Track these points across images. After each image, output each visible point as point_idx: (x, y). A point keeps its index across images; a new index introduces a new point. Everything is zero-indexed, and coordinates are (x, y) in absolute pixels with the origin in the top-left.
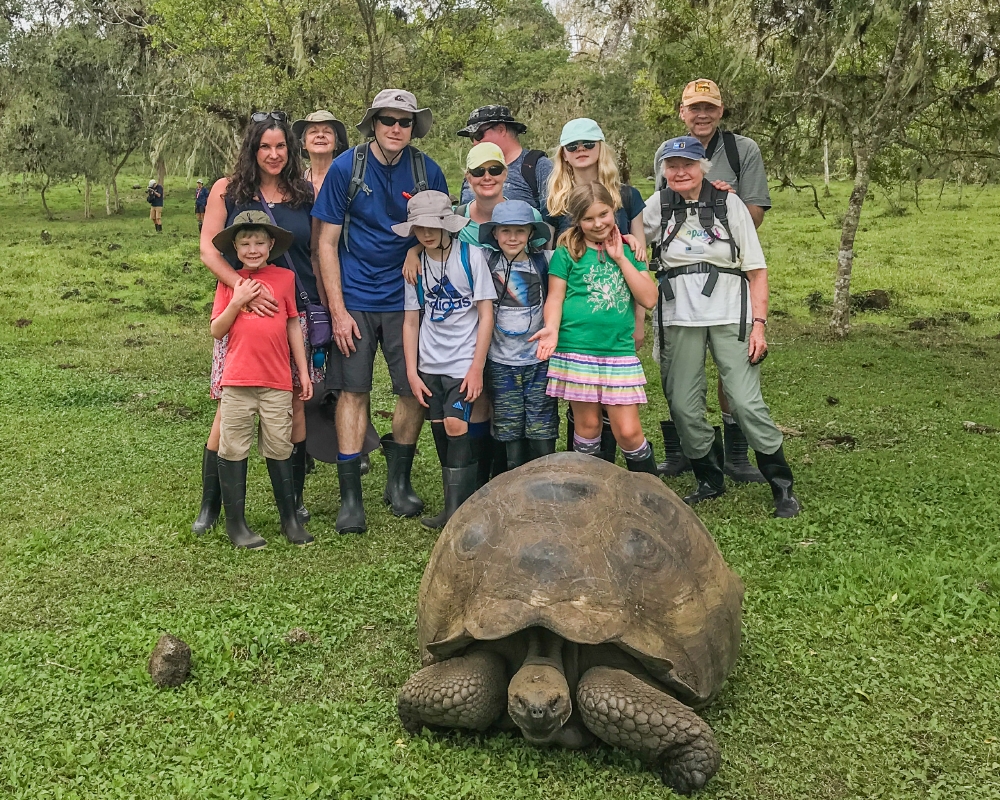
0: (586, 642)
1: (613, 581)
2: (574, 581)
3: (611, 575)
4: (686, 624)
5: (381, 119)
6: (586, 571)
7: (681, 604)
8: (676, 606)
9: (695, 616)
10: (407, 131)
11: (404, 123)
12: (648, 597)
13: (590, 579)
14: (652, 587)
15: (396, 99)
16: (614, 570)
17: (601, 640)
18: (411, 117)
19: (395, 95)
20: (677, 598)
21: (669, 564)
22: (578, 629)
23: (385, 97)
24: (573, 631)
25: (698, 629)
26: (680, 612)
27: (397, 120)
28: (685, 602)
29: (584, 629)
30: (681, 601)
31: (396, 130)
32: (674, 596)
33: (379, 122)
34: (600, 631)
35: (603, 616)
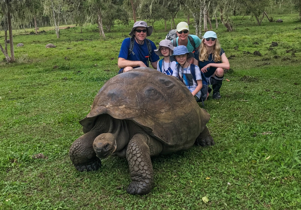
0: (119, 118)
1: (137, 101)
2: (122, 100)
3: (136, 99)
4: (165, 119)
5: (136, 30)
6: (127, 98)
7: (164, 112)
8: (161, 112)
9: (169, 117)
10: (145, 34)
11: (144, 31)
12: (150, 108)
13: (128, 100)
14: (152, 105)
15: (141, 24)
16: (138, 98)
17: (125, 118)
18: (146, 29)
19: (140, 22)
20: (162, 110)
21: (161, 99)
22: (117, 114)
23: (137, 24)
24: (115, 115)
25: (170, 121)
26: (163, 114)
27: (142, 31)
28: (165, 112)
29: (120, 115)
30: (164, 111)
31: (142, 34)
32: (161, 109)
33: (136, 32)
34: (126, 115)
35: (128, 111)
